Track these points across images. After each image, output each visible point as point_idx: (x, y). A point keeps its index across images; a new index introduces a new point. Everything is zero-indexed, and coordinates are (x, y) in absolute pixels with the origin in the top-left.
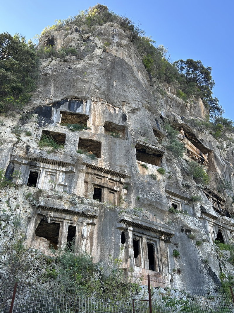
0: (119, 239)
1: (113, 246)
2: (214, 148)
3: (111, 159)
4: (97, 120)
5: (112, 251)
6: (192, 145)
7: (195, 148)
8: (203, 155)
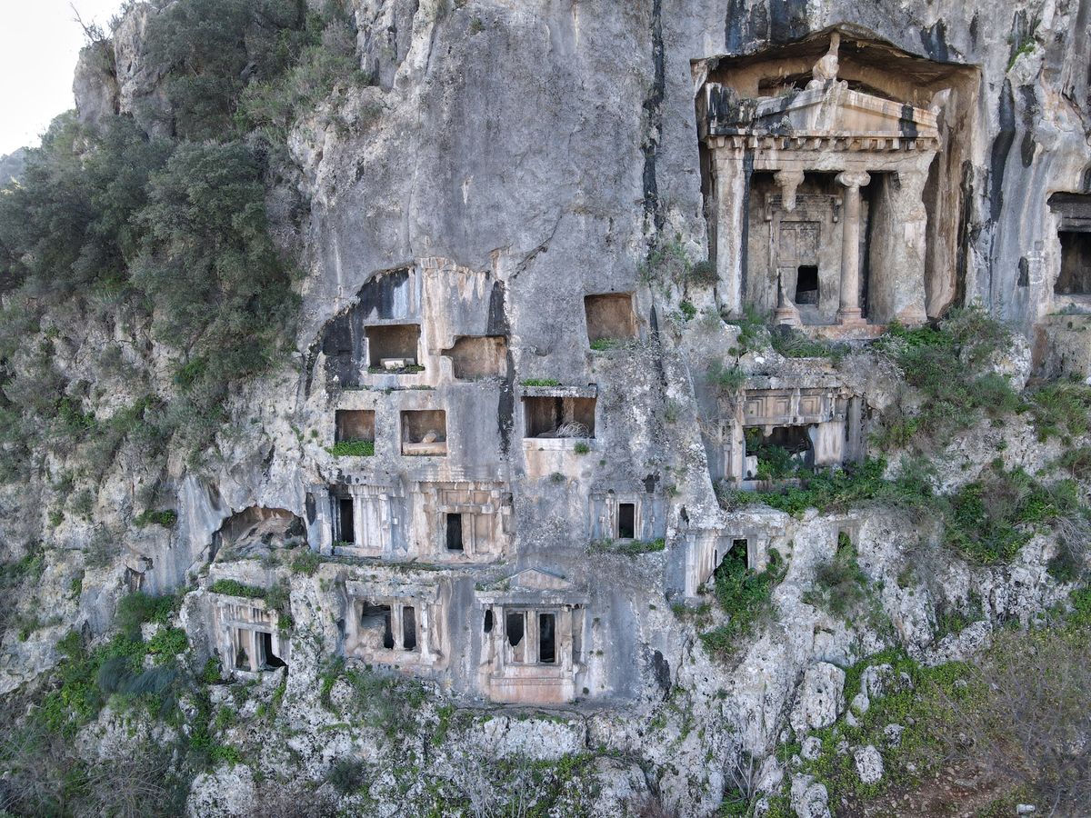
0: (480, 626)
1: (469, 641)
2: (986, 50)
3: (465, 453)
4: (437, 333)
5: (468, 649)
7: (879, 103)
8: (917, 115)
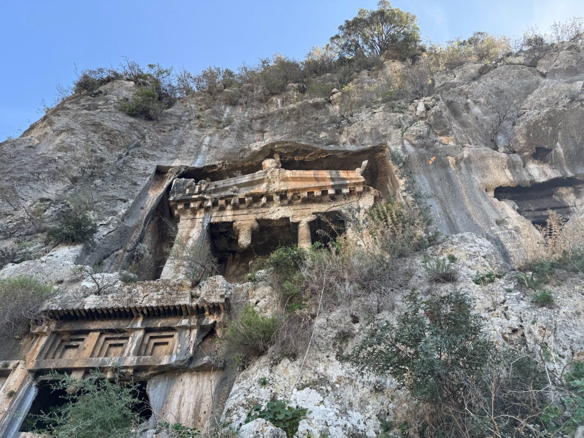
2: (385, 136)
6: (298, 173)
7: (310, 173)
8: (343, 174)
